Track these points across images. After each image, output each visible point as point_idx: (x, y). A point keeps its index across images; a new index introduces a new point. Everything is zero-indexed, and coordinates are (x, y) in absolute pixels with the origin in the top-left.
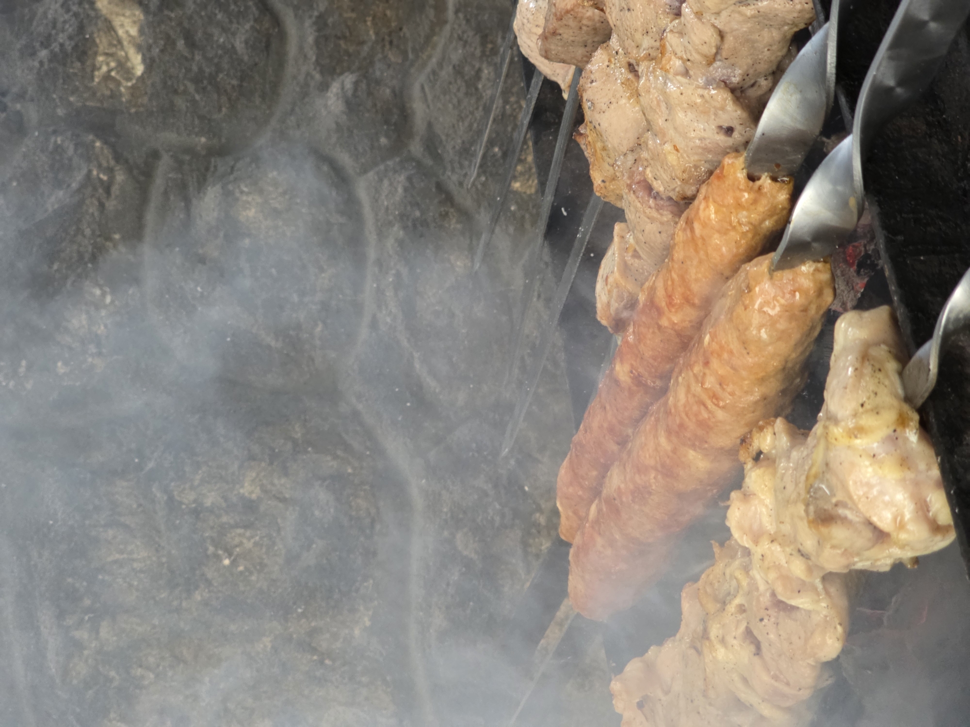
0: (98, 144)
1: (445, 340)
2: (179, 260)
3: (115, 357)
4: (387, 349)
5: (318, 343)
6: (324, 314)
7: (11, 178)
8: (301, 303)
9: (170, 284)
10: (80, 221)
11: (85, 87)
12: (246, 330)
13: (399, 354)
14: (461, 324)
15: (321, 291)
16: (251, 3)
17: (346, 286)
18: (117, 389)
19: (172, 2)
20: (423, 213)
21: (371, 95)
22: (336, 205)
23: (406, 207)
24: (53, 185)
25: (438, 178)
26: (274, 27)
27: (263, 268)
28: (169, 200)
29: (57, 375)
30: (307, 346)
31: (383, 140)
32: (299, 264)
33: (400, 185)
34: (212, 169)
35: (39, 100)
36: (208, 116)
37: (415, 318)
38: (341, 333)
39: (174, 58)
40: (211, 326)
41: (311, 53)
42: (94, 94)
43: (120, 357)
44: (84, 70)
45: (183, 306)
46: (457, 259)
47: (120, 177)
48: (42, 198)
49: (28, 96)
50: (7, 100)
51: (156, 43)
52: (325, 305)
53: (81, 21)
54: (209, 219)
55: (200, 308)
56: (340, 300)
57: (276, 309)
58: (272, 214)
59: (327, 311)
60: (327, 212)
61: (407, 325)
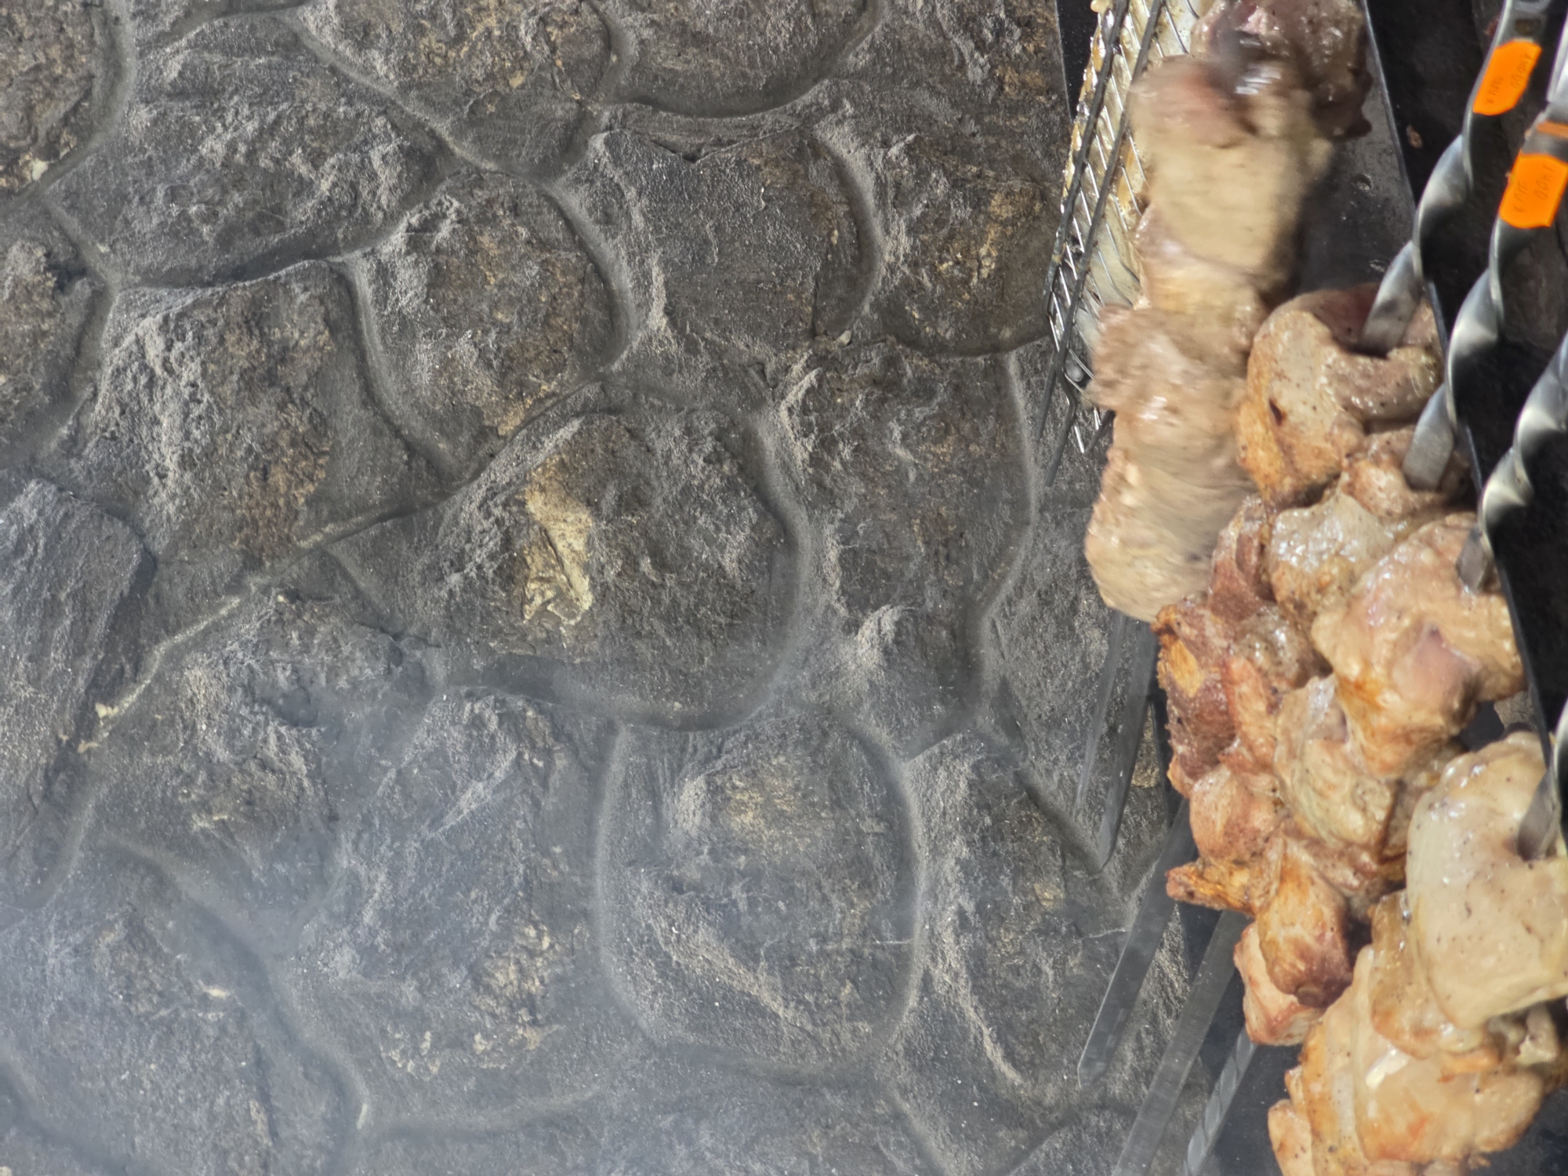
0: (530, 713)
1: (1028, 1008)
2: (645, 887)
3: (555, 1027)
4: (945, 1022)
5: (845, 1011)
6: (854, 968)
7: (410, 763)
8: (822, 953)
9: (633, 920)
10: (507, 828)
11: (512, 627)
12: (742, 992)
13: (962, 1028)
14: (1051, 985)
15: (850, 935)
16: (746, 502)
17: (886, 927)
18: (558, 1076)
19: (634, 500)
20: (997, 820)
21: (919, 639)
22: (870, 805)
23: (971, 810)
24: (469, 774)
25: (1016, 766)
26: (779, 536)
27: (766, 900)
28: (630, 796)
29: (473, 1053)
30: (830, 1016)
31: (937, 708)
32: (818, 894)
33: (962, 778)
34: (690, 750)
35: (447, 646)
36: (684, 670)
37: (985, 976)
38: (879, 997)
39: (636, 583)
40: (691, 985)
41: (833, 575)
42: (523, 637)
43: (563, 1028)
44: (509, 602)
45: (650, 954)
46: (1045, 887)
47: (561, 762)
48: (453, 793)
49: (432, 640)
50: (403, 644)
51: (610, 562)
52: (856, 955)
53: (507, 531)
54: (687, 826)
55: (675, 958)
56: (876, 947)
57: (786, 962)
58: (778, 819)
59: (858, 964)
60: (858, 815)
61: (974, 986)
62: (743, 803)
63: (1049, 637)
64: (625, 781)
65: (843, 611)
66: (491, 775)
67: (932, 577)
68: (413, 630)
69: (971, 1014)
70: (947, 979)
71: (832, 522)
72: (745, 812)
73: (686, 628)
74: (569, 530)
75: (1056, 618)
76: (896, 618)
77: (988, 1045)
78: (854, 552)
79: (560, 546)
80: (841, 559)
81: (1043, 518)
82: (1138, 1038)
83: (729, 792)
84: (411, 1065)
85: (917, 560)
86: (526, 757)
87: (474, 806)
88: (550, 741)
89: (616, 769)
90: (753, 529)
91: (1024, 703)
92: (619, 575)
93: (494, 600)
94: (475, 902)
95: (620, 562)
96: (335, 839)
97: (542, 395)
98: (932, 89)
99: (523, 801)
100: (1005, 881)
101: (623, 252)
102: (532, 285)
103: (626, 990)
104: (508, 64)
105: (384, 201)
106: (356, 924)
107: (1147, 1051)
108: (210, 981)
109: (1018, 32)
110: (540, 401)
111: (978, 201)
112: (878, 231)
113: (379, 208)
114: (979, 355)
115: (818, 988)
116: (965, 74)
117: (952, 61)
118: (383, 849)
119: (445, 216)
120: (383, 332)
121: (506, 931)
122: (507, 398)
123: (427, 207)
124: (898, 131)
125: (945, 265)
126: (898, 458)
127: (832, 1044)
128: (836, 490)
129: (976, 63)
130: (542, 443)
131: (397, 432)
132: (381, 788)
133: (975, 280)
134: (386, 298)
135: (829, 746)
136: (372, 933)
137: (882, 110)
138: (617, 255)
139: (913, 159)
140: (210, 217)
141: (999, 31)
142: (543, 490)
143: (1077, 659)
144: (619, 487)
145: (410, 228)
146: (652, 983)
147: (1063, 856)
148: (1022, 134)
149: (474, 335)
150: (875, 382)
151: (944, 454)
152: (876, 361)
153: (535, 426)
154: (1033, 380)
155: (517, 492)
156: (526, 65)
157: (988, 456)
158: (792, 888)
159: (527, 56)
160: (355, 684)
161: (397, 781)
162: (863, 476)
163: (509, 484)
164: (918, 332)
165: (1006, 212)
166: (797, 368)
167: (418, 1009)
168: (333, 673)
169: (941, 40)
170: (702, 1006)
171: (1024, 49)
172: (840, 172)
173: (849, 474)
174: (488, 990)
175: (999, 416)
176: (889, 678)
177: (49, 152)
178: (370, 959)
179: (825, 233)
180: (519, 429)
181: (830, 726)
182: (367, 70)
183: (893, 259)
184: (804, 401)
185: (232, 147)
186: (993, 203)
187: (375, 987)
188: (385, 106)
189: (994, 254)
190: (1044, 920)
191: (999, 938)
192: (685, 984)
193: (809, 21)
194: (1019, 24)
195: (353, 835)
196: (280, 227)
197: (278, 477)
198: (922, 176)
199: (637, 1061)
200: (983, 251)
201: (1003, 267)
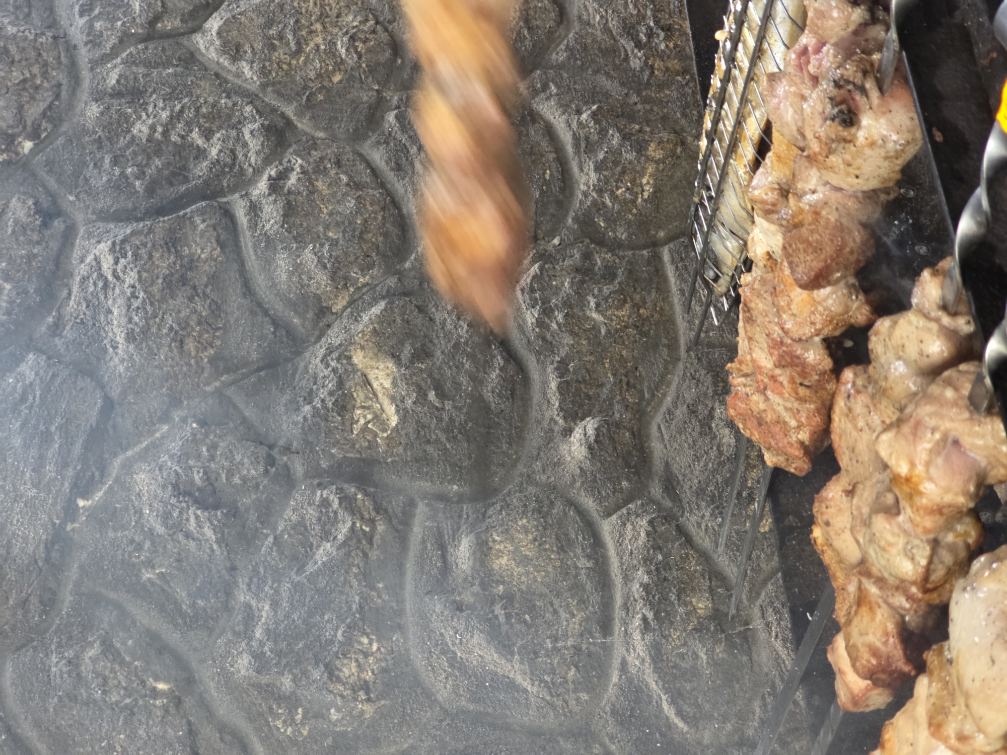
0: (359, 496)
1: (690, 681)
2: (438, 608)
3: (383, 702)
4: (637, 692)
5: (571, 686)
6: (576, 658)
7: (282, 531)
8: (554, 648)
9: (431, 631)
10: (347, 572)
11: (346, 439)
12: (504, 675)
13: (648, 695)
14: (705, 665)
15: (572, 635)
16: (496, 352)
17: (595, 628)
18: (386, 734)
19: (423, 353)
20: (665, 557)
21: (612, 439)
22: (583, 549)
23: (648, 551)
24: (321, 537)
25: (677, 520)
26: (518, 374)
27: (517, 614)
28: (426, 548)
29: (330, 721)
30: (561, 690)
31: (625, 483)
32: (551, 609)
33: (642, 530)
34: (465, 516)
35: (304, 453)
36: (459, 464)
37: (662, 660)
38: (593, 676)
39: (426, 408)
40: (470, 672)
41: (554, 398)
42: (353, 446)
43: (388, 702)
44: (343, 423)
45: (444, 652)
46: (698, 601)
47: (381, 528)
48: (311, 550)
49: (293, 449)
50: (275, 452)
51: (408, 395)
52: (577, 649)
53: (340, 376)
54: (464, 567)
55: (459, 654)
56: (590, 643)
57: (531, 654)
58: (524, 561)
59: (579, 655)
60: (575, 556)
61: (655, 668)
62: (500, 551)
63: (695, 434)
64: (423, 538)
65: (561, 422)
66: (335, 538)
67: (618, 397)
68: (281, 442)
69: (653, 685)
70: (637, 663)
71: (552, 363)
72: (502, 557)
73: (460, 436)
74: (381, 374)
75: (700, 421)
76: (596, 426)
77: (665, 706)
78: (567, 382)
79: (375, 385)
80: (559, 388)
81: (689, 356)
82: (763, 698)
83: (491, 544)
84: (289, 730)
85: (608, 386)
86: (358, 525)
87: (324, 559)
88: (373, 514)
89: (417, 531)
90: (501, 370)
91: (681, 478)
92: (414, 403)
93: (334, 422)
94: (328, 621)
95: (415, 395)
96: (236, 583)
97: (359, 285)
98: (607, 74)
99: (357, 555)
100: (673, 597)
101: (410, 189)
102: (351, 213)
103: (427, 676)
104: (330, 68)
105: (253, 160)
106: (250, 639)
107: (769, 707)
108: (157, 679)
109: (662, 35)
110: (359, 289)
111: (640, 148)
112: (575, 169)
113: (250, 165)
114: (644, 249)
115: (553, 672)
116: (628, 63)
117: (620, 56)
118: (266, 588)
119: (293, 169)
120: (255, 246)
121: (349, 641)
122: (337, 288)
123: (281, 164)
124: (586, 103)
125: (620, 191)
126: (594, 320)
127: (563, 708)
128: (554, 342)
129: (635, 56)
130: (361, 317)
131: (266, 313)
132: (264, 549)
133: (640, 200)
134: (256, 225)
135: (555, 511)
136: (262, 644)
137: (575, 89)
138: (406, 191)
139: (597, 122)
140: (141, 175)
141: (650, 35)
142: (362, 348)
143: (715, 448)
144: (412, 345)
145: (270, 178)
146: (445, 671)
147: (710, 579)
148: (668, 102)
149: (314, 247)
150: (577, 270)
151: (623, 316)
152: (577, 256)
153: (356, 306)
154: (680, 265)
155: (346, 350)
156: (342, 67)
157: (652, 316)
158: (534, 606)
159: (343, 61)
160: (244, 479)
161: (274, 544)
162: (572, 333)
163: (340, 345)
164: (604, 235)
165: (659, 155)
166: (526, 262)
167: (293, 693)
168: (230, 474)
169: (612, 42)
170: (477, 686)
171: (667, 46)
172: (550, 132)
173: (562, 331)
174: (339, 679)
175: (658, 290)
176: (593, 464)
177: (34, 135)
178: (260, 661)
179: (541, 172)
180: (345, 308)
181: (555, 498)
182: (240, 74)
183: (586, 188)
184: (531, 283)
185: (153, 128)
186: (650, 149)
187: (265, 680)
188: (252, 98)
189: (651, 182)
190: (699, 622)
191: (670, 636)
192: (466, 672)
193: (526, 33)
194: (663, 29)
195: (247, 580)
196: (186, 180)
197: (190, 345)
198: (603, 132)
199: (436, 723)
200: (644, 181)
201: (657, 190)
